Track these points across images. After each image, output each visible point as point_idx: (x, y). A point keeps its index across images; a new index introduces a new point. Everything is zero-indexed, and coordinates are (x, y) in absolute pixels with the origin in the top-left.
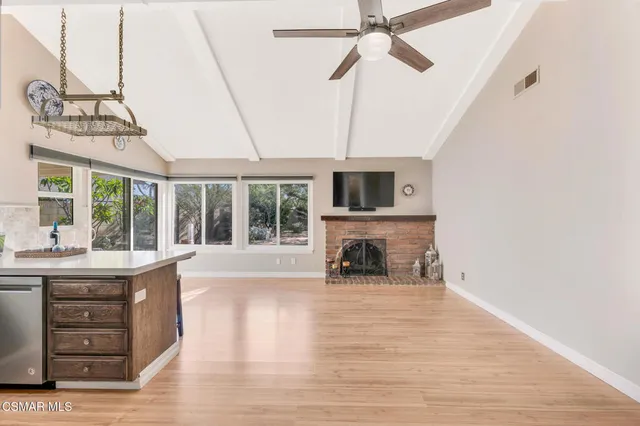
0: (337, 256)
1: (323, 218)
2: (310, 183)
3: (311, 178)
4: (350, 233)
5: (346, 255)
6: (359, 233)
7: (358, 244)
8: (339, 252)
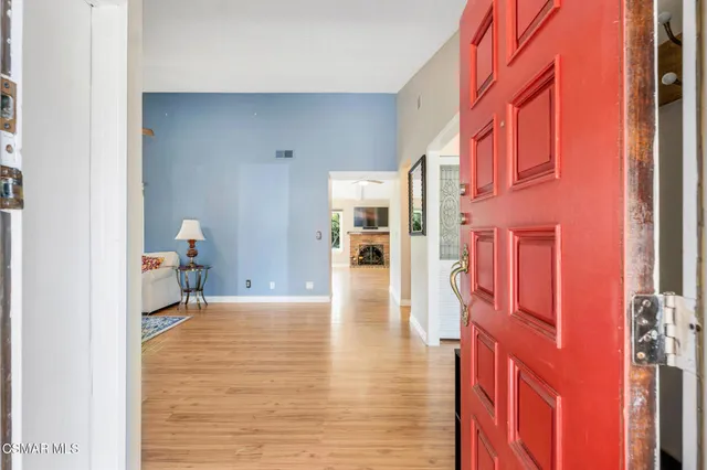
0: (356, 254)
1: (348, 233)
2: (341, 213)
3: (342, 210)
4: (363, 241)
6: (369, 241)
7: (369, 248)
8: (358, 252)
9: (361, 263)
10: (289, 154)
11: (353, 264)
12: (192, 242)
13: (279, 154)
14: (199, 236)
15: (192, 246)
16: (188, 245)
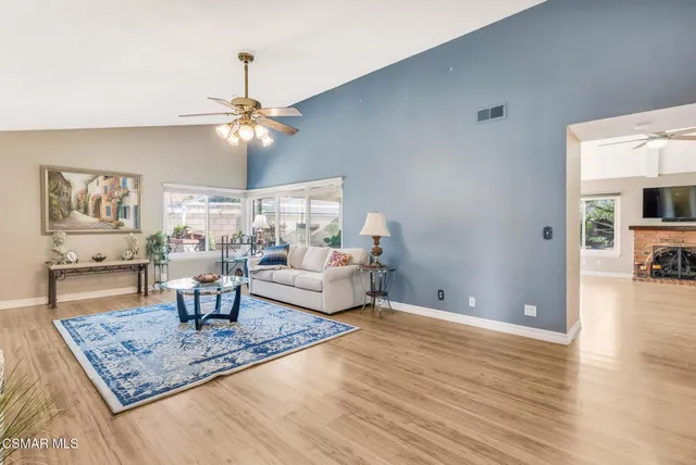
0: (647, 260)
1: (631, 228)
2: (618, 198)
3: (619, 194)
4: (662, 240)
5: (657, 260)
6: (674, 241)
7: (674, 252)
8: (649, 258)
9: (657, 275)
10: (497, 112)
11: (639, 274)
12: (377, 239)
13: (482, 116)
14: (384, 232)
15: (377, 243)
16: (373, 241)
